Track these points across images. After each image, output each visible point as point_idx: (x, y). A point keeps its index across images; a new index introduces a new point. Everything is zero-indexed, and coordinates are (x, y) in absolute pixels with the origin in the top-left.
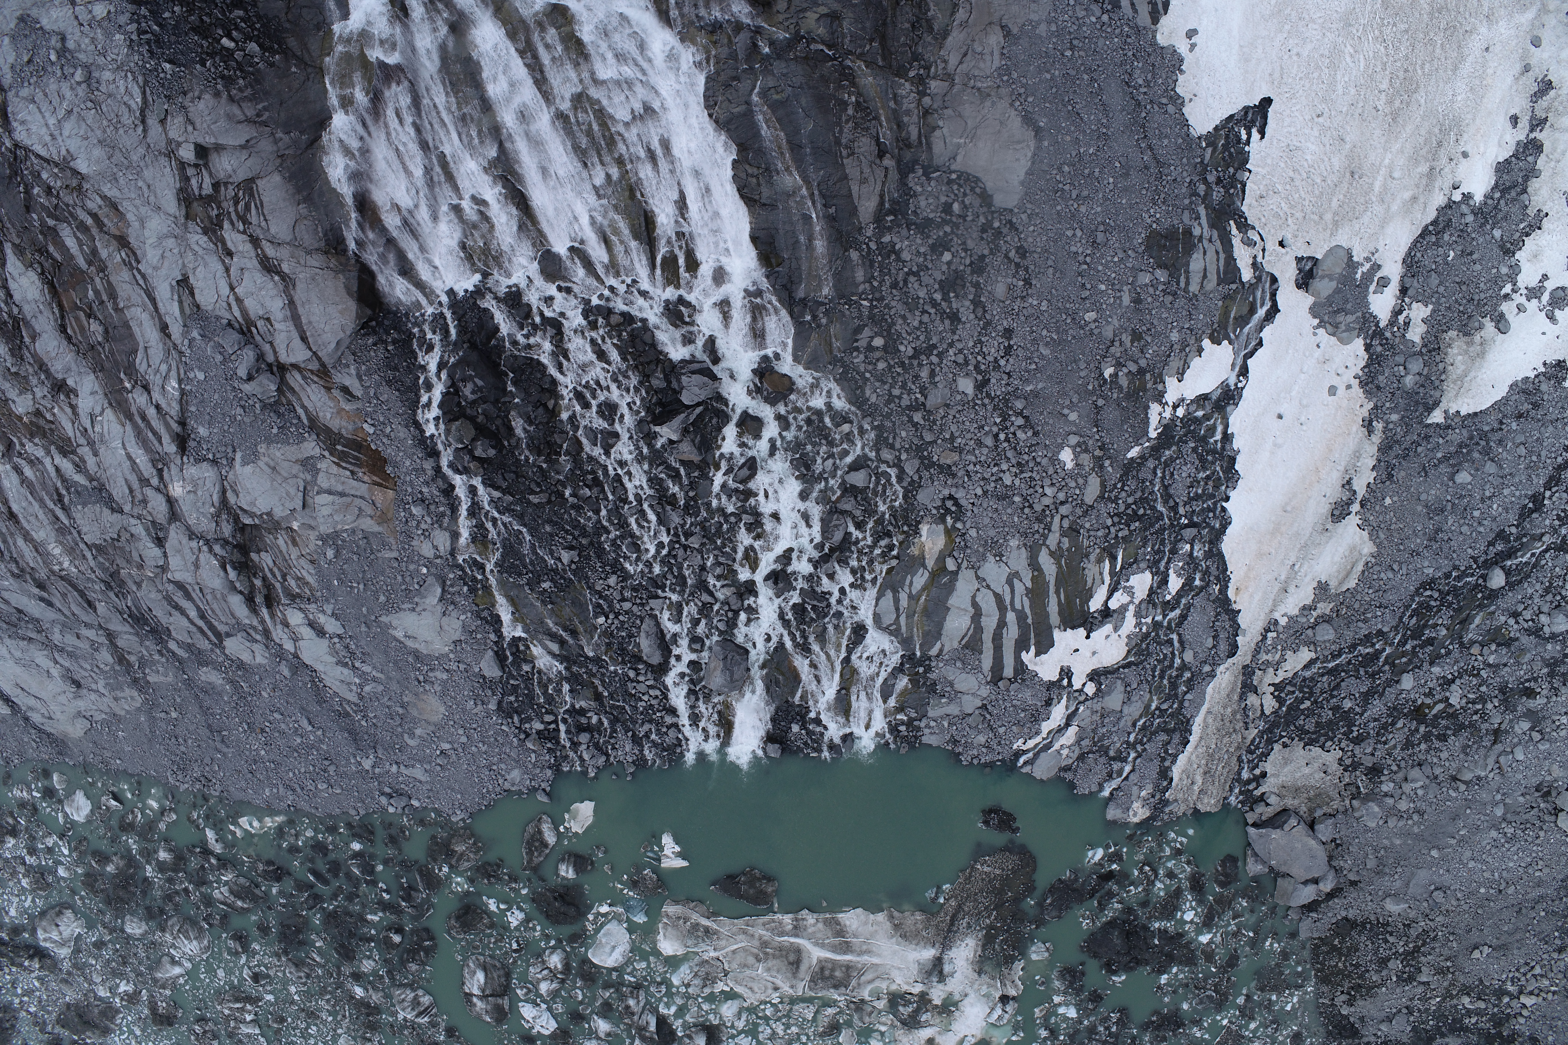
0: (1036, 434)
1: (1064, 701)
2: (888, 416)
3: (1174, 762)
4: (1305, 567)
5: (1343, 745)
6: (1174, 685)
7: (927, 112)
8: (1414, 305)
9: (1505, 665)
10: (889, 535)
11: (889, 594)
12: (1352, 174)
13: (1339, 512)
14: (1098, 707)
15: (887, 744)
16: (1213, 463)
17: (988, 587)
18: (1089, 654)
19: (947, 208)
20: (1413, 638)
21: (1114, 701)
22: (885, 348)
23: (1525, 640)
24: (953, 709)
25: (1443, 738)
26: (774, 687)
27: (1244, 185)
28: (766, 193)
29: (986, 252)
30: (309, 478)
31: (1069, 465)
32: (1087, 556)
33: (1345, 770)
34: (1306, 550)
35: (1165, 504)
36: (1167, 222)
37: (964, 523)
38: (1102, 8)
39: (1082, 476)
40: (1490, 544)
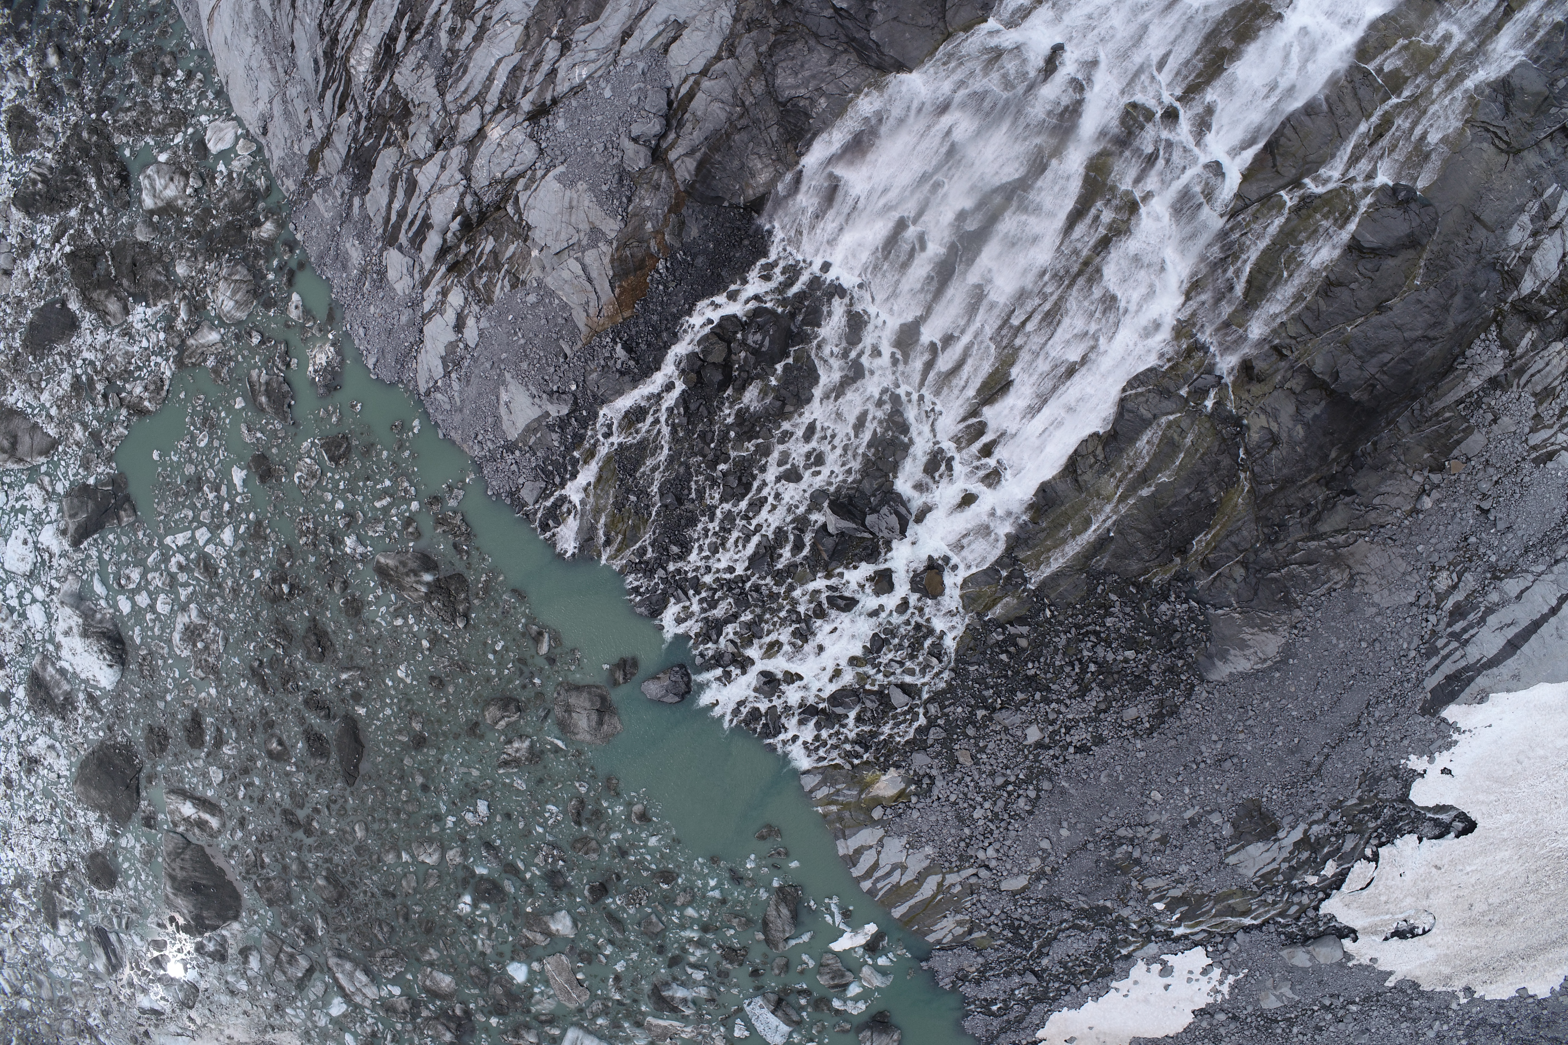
0: (1030, 813)
2: (965, 688)
7: (1241, 562)
10: (866, 749)
11: (818, 778)
17: (879, 853)
22: (1020, 651)
28: (1088, 476)
29: (1155, 683)
30: (584, 242)
32: (956, 913)
35: (1041, 946)
36: (1273, 807)
37: (919, 802)
38: (1419, 646)
39: (1020, 869)
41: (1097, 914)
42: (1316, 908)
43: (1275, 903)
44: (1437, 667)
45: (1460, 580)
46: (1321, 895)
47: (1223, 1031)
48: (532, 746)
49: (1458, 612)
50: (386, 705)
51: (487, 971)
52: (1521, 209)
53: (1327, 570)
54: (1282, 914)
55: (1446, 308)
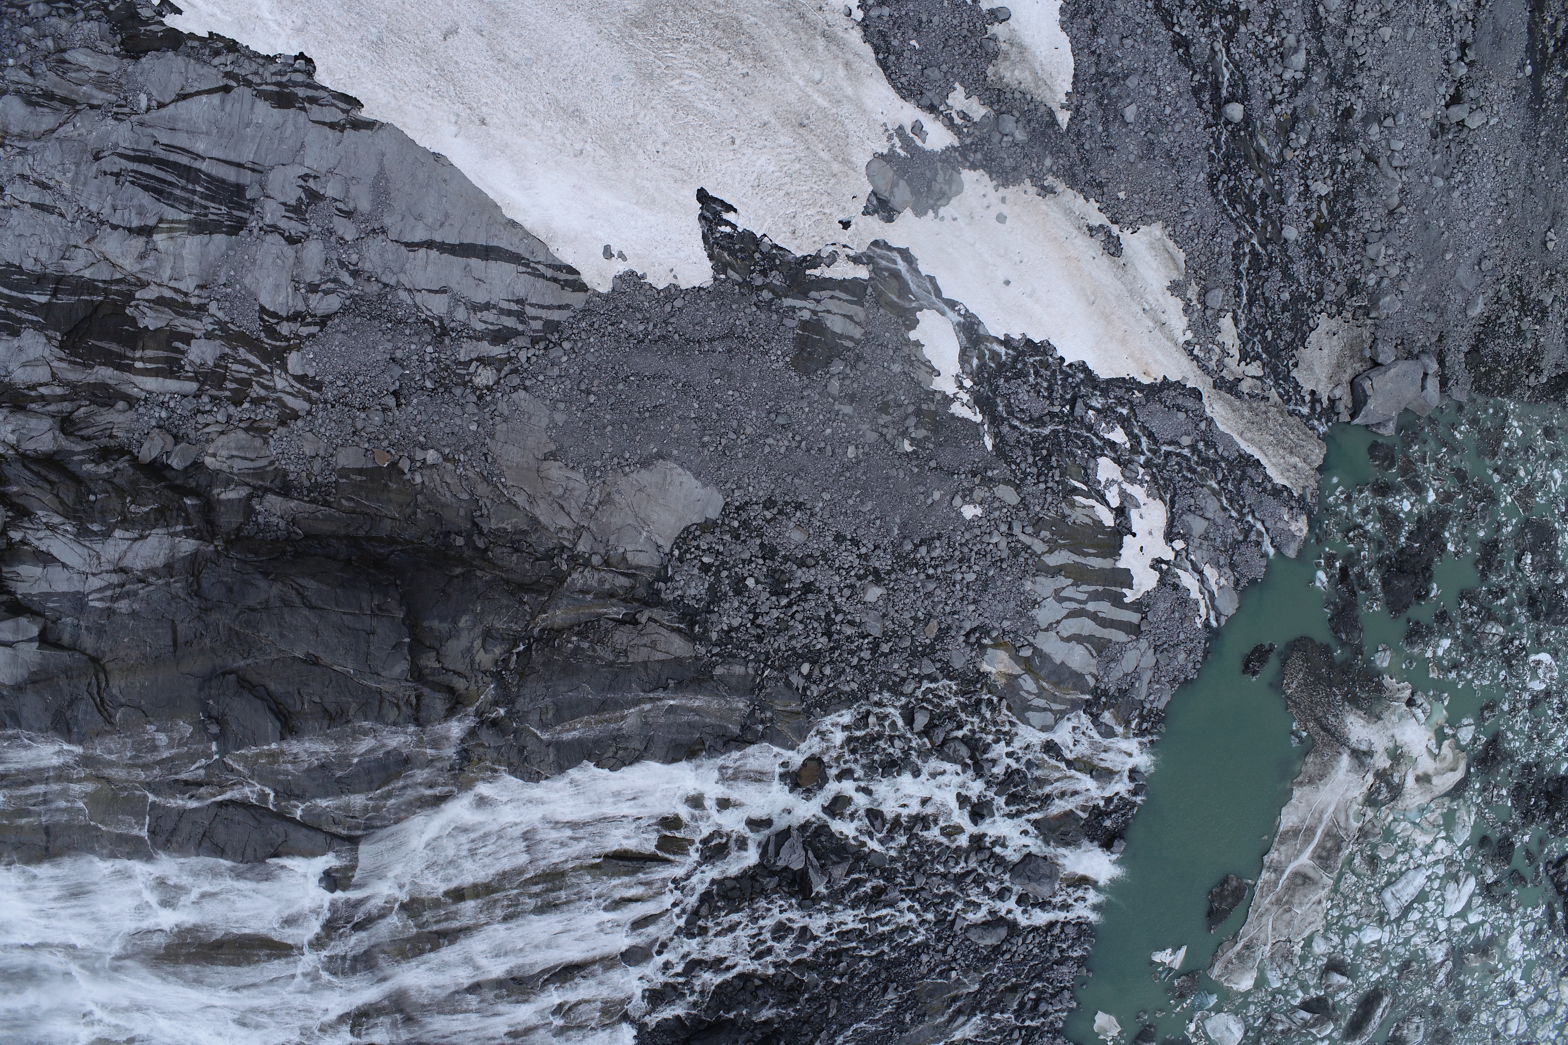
0: (939, 537)
1: (1180, 572)
2: (874, 676)
3: (1270, 480)
4: (1150, 298)
5: (1318, 309)
6: (1205, 461)
7: (607, 563)
8: (950, 102)
9: (1313, 129)
10: (979, 702)
11: (1030, 714)
12: (802, 125)
13: (1113, 247)
14: (1197, 541)
15: (1152, 742)
16: (1025, 364)
17: (1058, 622)
18: (1149, 538)
19: (705, 568)
20: (1253, 213)
21: (1198, 526)
22: (813, 663)
23: (1299, 101)
24: (1147, 676)
25: (1351, 211)
26: (1068, 839)
27: (776, 246)
28: (636, 744)
29: (758, 541)
31: (978, 511)
32: (1064, 516)
33: (1340, 314)
34: (1135, 292)
35: (1046, 425)
36: (789, 346)
37: (994, 628)
38: (555, 344)
39: (993, 502)
40: (1200, 106)
41: (986, 404)
43: (870, 260)
44: (560, 308)
45: (471, 361)
49: (500, 336)
53: (555, 487)
55: (266, 606)
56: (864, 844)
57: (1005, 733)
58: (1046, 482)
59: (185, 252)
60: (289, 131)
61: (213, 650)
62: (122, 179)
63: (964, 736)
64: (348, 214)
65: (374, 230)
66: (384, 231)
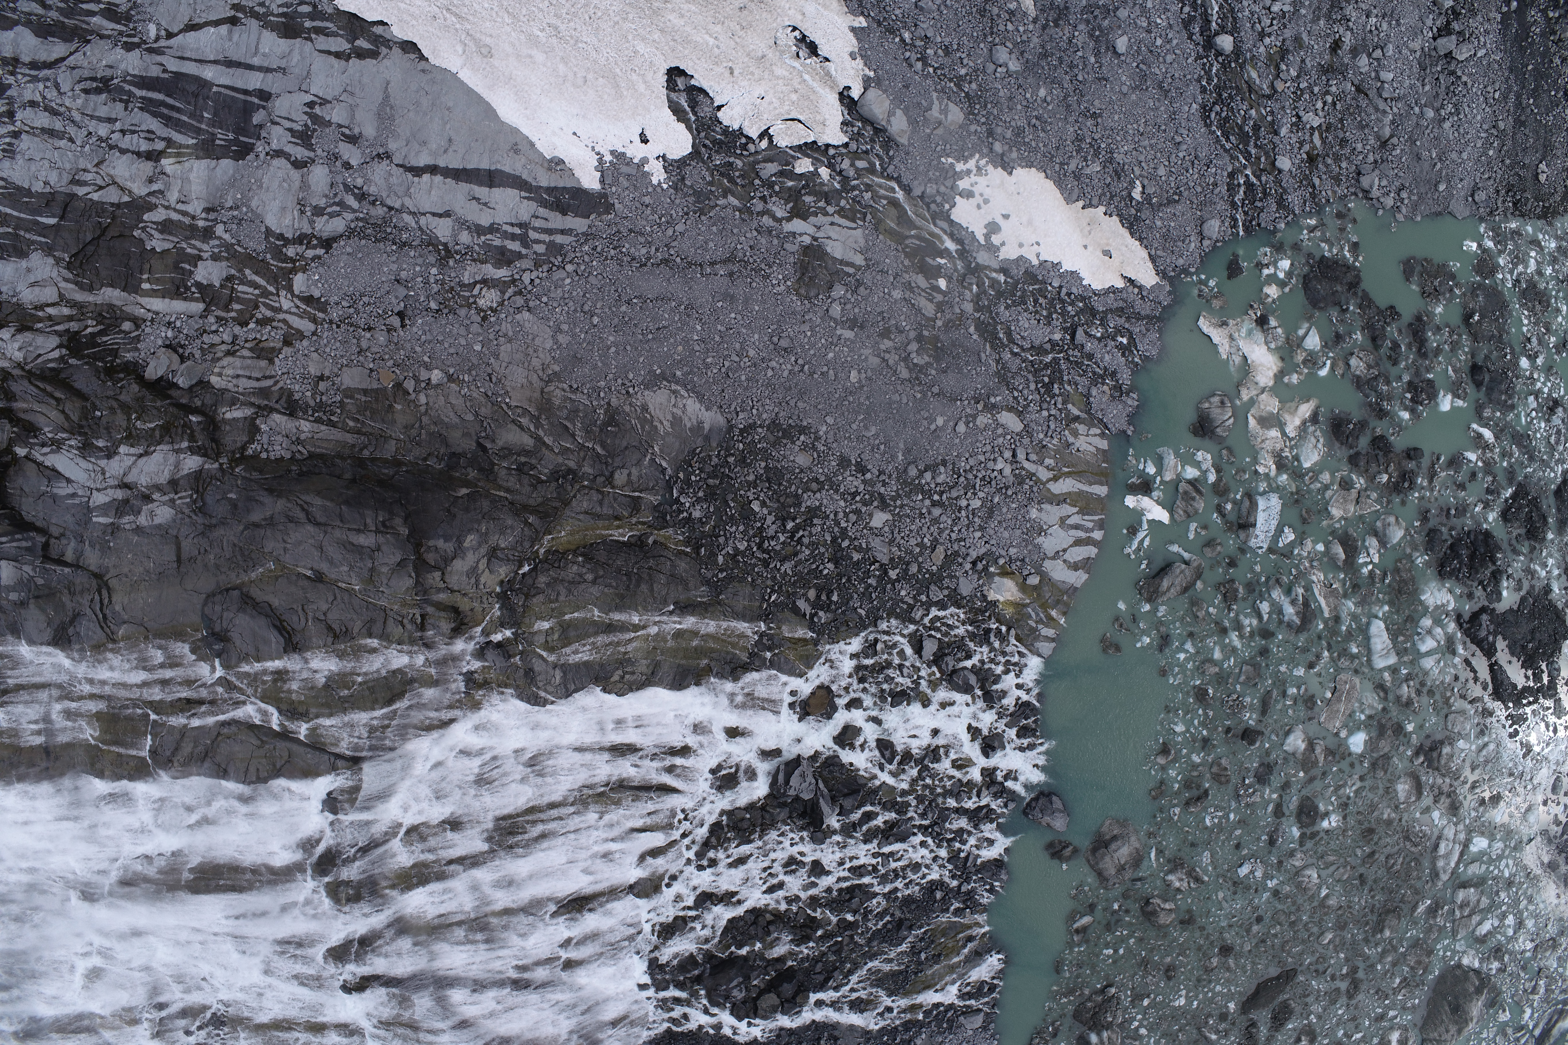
0: (944, 463)
2: (882, 603)
7: (612, 484)
9: (1303, 61)
10: (988, 631)
11: (1038, 644)
13: (1109, 178)
16: (1025, 292)
17: (1065, 550)
19: (711, 491)
20: (1247, 144)
22: (820, 589)
23: (1288, 33)
25: (1343, 142)
28: (642, 669)
29: (763, 464)
32: (1068, 445)
35: (1047, 353)
36: (789, 270)
37: (1001, 556)
38: (558, 267)
39: (996, 429)
40: (1190, 38)
41: (987, 331)
42: (846, 145)
43: (868, 188)
44: (562, 232)
45: (476, 283)
46: (832, 152)
47: (1009, 134)
48: (1170, 872)
49: (504, 258)
50: (1214, 993)
51: (1374, 765)
52: (139, 530)
53: (560, 408)
54: (871, 170)
55: (271, 522)
56: (875, 777)
57: (1015, 664)
58: (1048, 410)
59: (192, 176)
60: (295, 60)
61: (217, 567)
62: (131, 105)
63: (974, 666)
64: (353, 139)
65: (378, 155)
66: (388, 156)
